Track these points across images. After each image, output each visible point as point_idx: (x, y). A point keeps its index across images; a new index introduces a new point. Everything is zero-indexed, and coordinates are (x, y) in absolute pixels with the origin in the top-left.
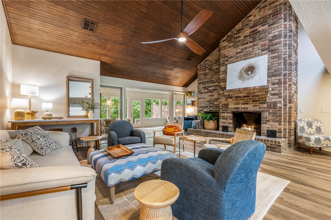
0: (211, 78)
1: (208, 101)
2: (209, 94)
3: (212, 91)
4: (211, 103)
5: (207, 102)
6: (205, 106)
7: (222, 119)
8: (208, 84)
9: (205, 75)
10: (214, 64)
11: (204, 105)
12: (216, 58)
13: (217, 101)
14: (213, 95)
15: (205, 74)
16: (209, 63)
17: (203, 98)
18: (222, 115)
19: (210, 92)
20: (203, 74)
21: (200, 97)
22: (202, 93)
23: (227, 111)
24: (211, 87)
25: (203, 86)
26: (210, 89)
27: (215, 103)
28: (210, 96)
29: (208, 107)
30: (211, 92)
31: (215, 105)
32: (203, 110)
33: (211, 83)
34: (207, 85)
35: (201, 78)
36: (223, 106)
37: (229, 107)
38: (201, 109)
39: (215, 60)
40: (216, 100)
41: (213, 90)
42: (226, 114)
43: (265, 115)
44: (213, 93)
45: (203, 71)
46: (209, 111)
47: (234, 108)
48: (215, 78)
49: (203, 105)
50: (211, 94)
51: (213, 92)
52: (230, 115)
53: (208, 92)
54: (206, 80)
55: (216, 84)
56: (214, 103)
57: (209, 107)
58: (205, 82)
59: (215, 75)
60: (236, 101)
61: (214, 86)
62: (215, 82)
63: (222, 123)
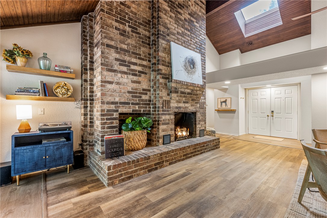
0: (136, 47)
1: (129, 92)
2: (131, 77)
3: (137, 73)
4: (136, 97)
5: (128, 94)
6: (123, 101)
7: (163, 124)
8: (130, 56)
9: (121, 34)
10: (141, 24)
11: (120, 99)
12: (145, 16)
13: (146, 94)
14: (139, 82)
15: (123, 33)
16: (130, 14)
17: (118, 83)
18: (164, 117)
19: (133, 75)
20: (116, 28)
21: (109, 80)
22: (115, 71)
23: (168, 111)
24: (135, 64)
25: (118, 56)
26: (133, 67)
27: (144, 97)
28: (133, 82)
29: (128, 104)
30: (135, 75)
31: (143, 100)
32: (117, 111)
33: (136, 58)
34: (127, 58)
35: (112, 35)
36: (164, 103)
37: (171, 105)
38: (113, 107)
39: (143, 18)
40: (145, 91)
41: (139, 72)
42: (167, 117)
43: (198, 115)
44: (140, 79)
45: (116, 21)
46: (131, 112)
47: (177, 108)
48: (144, 53)
49: (117, 100)
50: (135, 78)
51: (140, 76)
52: (173, 117)
53: (130, 74)
54: (125, 47)
55: (145, 63)
56: (141, 97)
57: (133, 104)
58: (122, 49)
59: (143, 46)
60: (180, 98)
61: (140, 65)
62: (143, 59)
63: (163, 132)
